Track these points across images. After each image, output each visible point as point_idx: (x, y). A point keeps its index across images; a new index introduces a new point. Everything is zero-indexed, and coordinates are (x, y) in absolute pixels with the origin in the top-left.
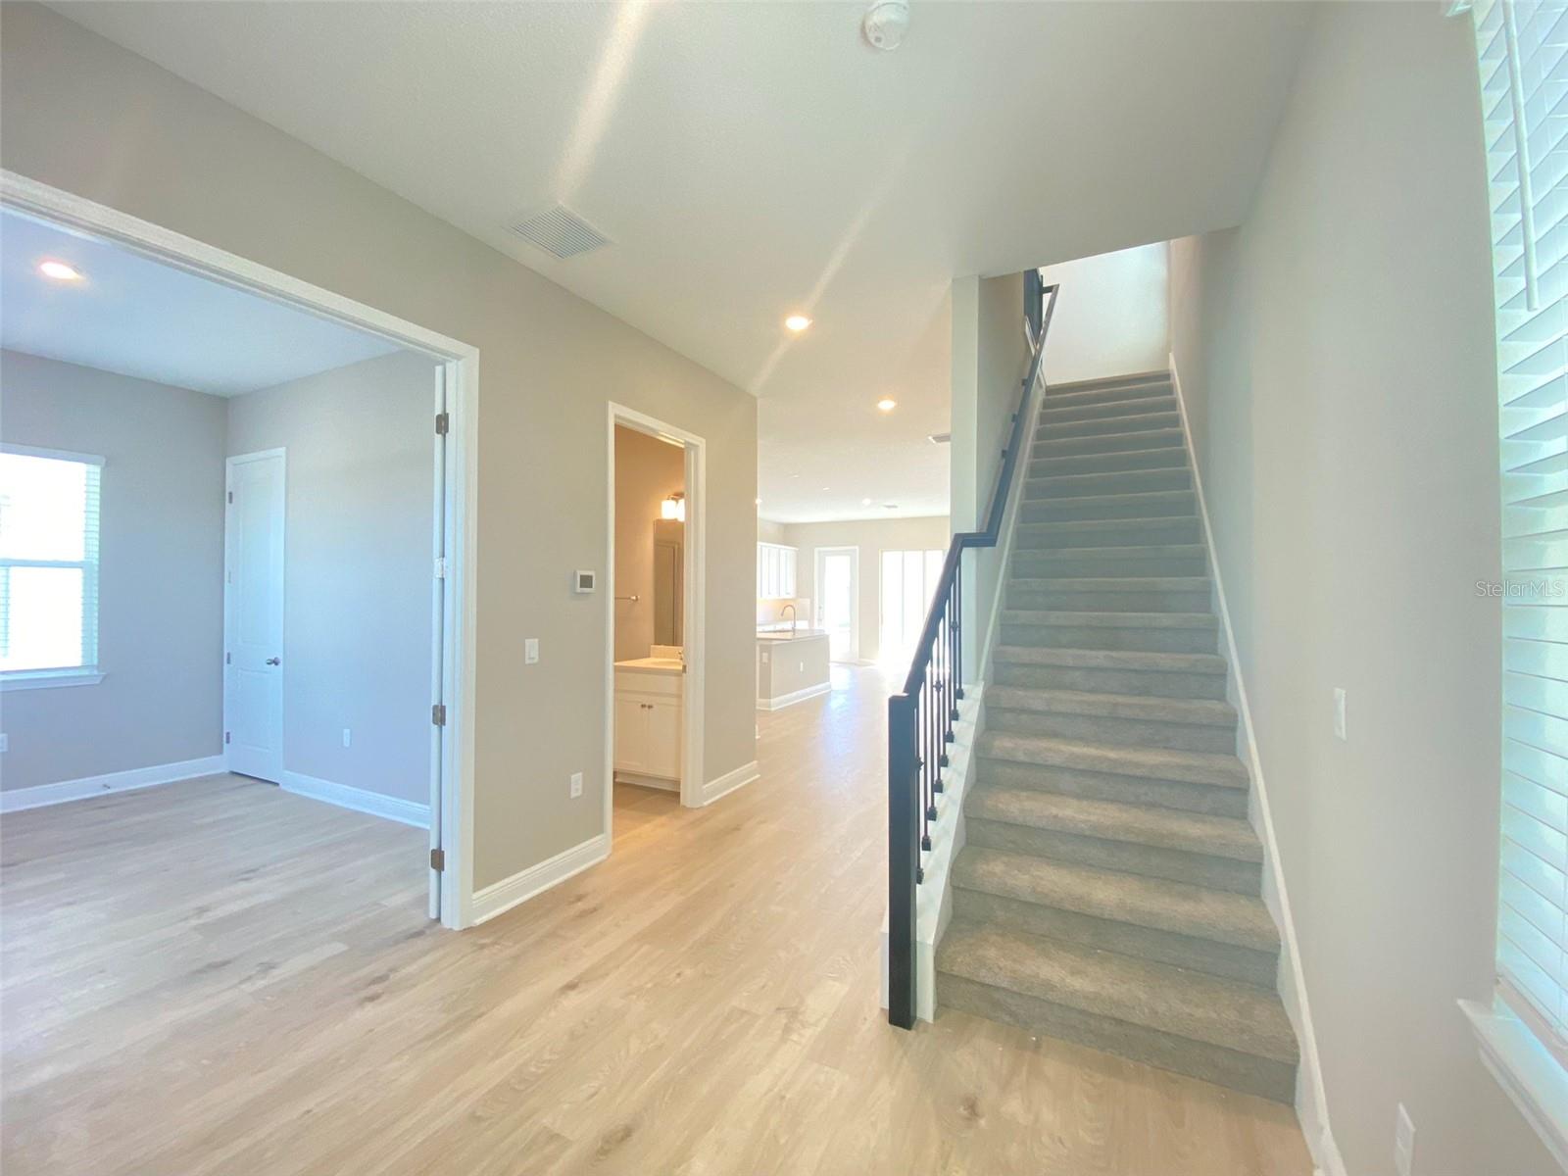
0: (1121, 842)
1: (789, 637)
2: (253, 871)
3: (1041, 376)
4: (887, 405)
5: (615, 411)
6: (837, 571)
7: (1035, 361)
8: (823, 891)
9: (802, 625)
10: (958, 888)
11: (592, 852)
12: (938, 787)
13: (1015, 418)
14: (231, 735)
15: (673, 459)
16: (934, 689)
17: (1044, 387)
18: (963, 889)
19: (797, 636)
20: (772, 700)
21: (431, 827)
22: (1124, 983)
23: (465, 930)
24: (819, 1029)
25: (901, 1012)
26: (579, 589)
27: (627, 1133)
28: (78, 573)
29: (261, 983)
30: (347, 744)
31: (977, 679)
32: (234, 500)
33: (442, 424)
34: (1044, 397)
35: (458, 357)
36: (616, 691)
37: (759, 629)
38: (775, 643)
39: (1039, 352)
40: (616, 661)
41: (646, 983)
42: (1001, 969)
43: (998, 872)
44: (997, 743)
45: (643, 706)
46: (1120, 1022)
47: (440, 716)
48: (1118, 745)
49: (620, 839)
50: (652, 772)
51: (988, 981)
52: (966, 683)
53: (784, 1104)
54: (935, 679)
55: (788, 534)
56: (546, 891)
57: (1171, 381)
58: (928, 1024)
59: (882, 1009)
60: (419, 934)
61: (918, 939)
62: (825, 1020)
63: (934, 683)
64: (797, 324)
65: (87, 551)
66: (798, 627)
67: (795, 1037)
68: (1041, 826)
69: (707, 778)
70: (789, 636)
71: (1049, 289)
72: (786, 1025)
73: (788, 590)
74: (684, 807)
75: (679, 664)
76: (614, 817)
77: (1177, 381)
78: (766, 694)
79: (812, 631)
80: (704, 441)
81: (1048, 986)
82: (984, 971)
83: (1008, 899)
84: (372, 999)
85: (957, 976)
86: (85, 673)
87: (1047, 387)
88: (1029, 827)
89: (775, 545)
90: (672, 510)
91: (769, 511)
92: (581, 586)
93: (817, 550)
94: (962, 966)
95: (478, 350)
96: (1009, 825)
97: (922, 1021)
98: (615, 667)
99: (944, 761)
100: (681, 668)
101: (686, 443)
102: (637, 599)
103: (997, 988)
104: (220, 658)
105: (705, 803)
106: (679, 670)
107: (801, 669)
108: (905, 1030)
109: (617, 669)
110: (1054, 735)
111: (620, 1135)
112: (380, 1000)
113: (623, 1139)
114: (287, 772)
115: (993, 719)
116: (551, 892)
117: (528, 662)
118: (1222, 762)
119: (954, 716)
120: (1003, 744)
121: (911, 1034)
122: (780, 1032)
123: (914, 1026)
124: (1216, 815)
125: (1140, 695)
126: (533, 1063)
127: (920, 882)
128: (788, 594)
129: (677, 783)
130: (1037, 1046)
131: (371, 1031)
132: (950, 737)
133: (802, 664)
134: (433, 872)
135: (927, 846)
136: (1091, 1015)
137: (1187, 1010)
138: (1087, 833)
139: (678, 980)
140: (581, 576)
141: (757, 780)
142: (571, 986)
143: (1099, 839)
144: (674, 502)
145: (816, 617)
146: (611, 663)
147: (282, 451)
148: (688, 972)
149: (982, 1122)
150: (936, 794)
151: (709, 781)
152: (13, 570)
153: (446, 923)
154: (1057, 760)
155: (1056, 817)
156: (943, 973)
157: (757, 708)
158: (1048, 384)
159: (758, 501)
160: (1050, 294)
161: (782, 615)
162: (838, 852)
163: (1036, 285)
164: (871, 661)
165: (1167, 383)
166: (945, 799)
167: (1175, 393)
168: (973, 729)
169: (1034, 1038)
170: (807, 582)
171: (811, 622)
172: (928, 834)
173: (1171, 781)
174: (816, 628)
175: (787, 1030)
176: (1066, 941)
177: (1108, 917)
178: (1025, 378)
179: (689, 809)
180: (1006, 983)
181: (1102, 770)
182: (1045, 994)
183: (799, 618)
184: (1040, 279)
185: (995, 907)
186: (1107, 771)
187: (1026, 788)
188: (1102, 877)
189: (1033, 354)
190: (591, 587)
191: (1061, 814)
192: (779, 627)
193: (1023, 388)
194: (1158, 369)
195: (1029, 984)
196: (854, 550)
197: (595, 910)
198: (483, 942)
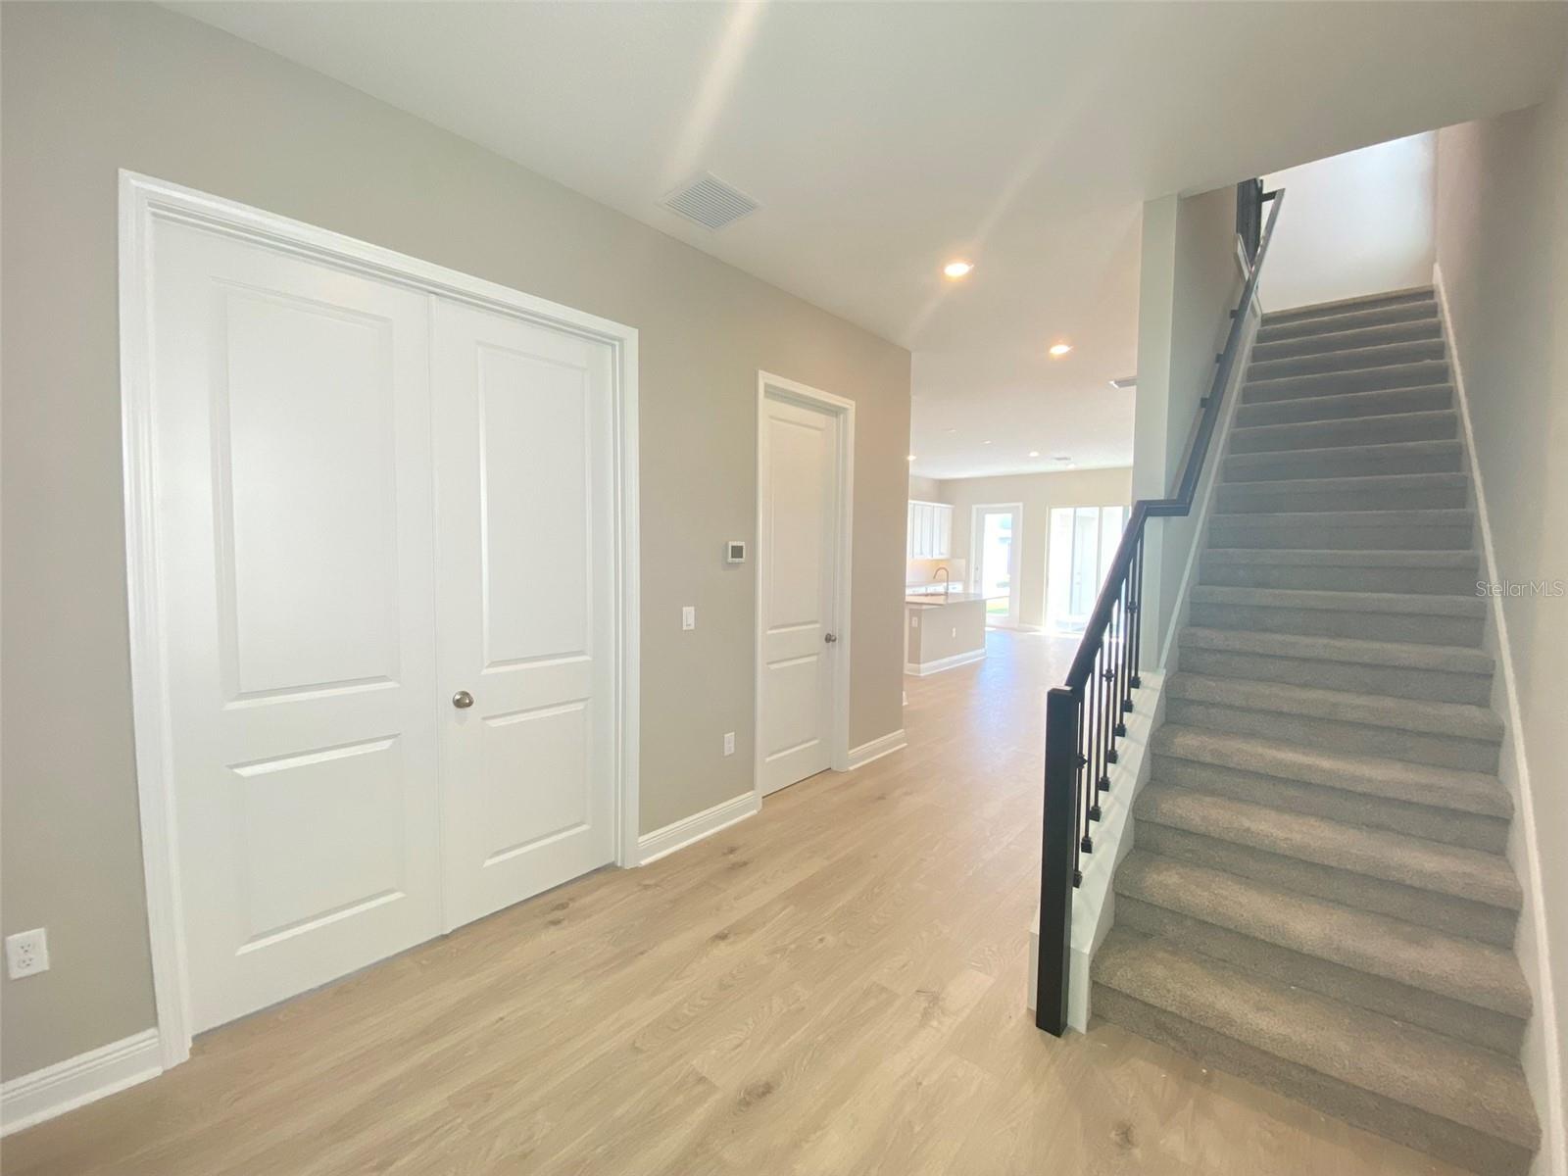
1: (942, 602)
3: (1256, 303)
4: (1059, 350)
5: (767, 381)
6: (997, 529)
7: (1249, 287)
8: (970, 873)
9: (956, 588)
10: (1122, 896)
11: (744, 807)
12: (1104, 785)
13: (1219, 359)
16: (1104, 679)
17: (1260, 316)
18: (1127, 897)
19: (950, 601)
20: (922, 666)
22: (1322, 1029)
23: (634, 869)
24: (960, 1020)
25: (1050, 1015)
26: (730, 560)
27: (767, 1089)
31: (1158, 667)
34: (1259, 327)
35: (619, 340)
37: (908, 591)
38: (924, 607)
39: (1255, 275)
41: (791, 944)
42: (1169, 991)
43: (1167, 882)
44: (1178, 740)
51: (1151, 1001)
52: (1143, 670)
53: (920, 1090)
54: (1105, 667)
55: (943, 491)
57: (1436, 300)
58: (1080, 1034)
59: (1029, 1009)
61: (1072, 945)
62: (968, 1011)
63: (1104, 672)
64: (957, 270)
66: (951, 590)
67: (935, 1023)
69: (853, 743)
70: (941, 600)
71: (1271, 196)
72: (925, 1009)
73: (941, 550)
77: (1443, 299)
78: (915, 659)
79: (966, 594)
80: (854, 402)
82: (1148, 990)
83: (1179, 915)
84: (556, 923)
85: (1115, 990)
87: (1263, 315)
88: (1213, 838)
89: (928, 504)
91: (923, 465)
92: (733, 557)
93: (975, 507)
94: (1123, 978)
95: (637, 330)
96: (1187, 833)
97: (1075, 1030)
98: (764, 636)
99: (1112, 757)
101: (835, 405)
103: (1163, 1011)
105: (851, 768)
107: (954, 636)
108: (1054, 1037)
110: (1251, 734)
111: (761, 1090)
112: (560, 926)
113: (764, 1094)
115: (1174, 712)
116: (707, 841)
117: (685, 628)
118: (1478, 785)
119: (1127, 706)
120: (1187, 742)
121: (1060, 1041)
122: (918, 1015)
123: (1064, 1032)
124: (1463, 846)
125: (1369, 693)
126: (686, 1005)
127: (1077, 887)
128: (941, 554)
130: (1208, 1079)
131: (554, 953)
132: (1120, 731)
133: (955, 630)
135: (1087, 847)
136: (1276, 1058)
137: (1401, 1072)
138: (1287, 853)
139: (820, 946)
140: (733, 547)
141: (902, 749)
142: (722, 937)
145: (972, 580)
146: (760, 632)
148: (830, 939)
149: (1137, 1152)
150: (1100, 792)
151: (854, 748)
155: (1248, 830)
156: (1100, 985)
157: (906, 672)
158: (1265, 312)
159: (911, 458)
160: (1271, 202)
161: (935, 577)
162: (988, 834)
163: (1253, 193)
164: (1033, 626)
165: (1431, 301)
166: (1111, 798)
167: (1439, 315)
168: (1149, 723)
169: (1204, 1071)
170: (963, 541)
171: (966, 586)
172: (1090, 835)
173: (1405, 802)
174: (972, 591)
175: (926, 1015)
176: (1252, 970)
177: (1307, 953)
178: (1236, 308)
179: (836, 772)
180: (1174, 1007)
181: (1313, 781)
182: (1221, 1028)
183: (953, 581)
184: (1259, 185)
185: (1165, 921)
186: (1319, 782)
187: (1213, 793)
188: (1304, 905)
189: (1247, 278)
190: (741, 557)
191: (1254, 827)
192: (931, 590)
193: (1233, 320)
194: (1416, 286)
195: (1202, 1013)
196: (1018, 507)
197: (745, 864)
198: (647, 882)
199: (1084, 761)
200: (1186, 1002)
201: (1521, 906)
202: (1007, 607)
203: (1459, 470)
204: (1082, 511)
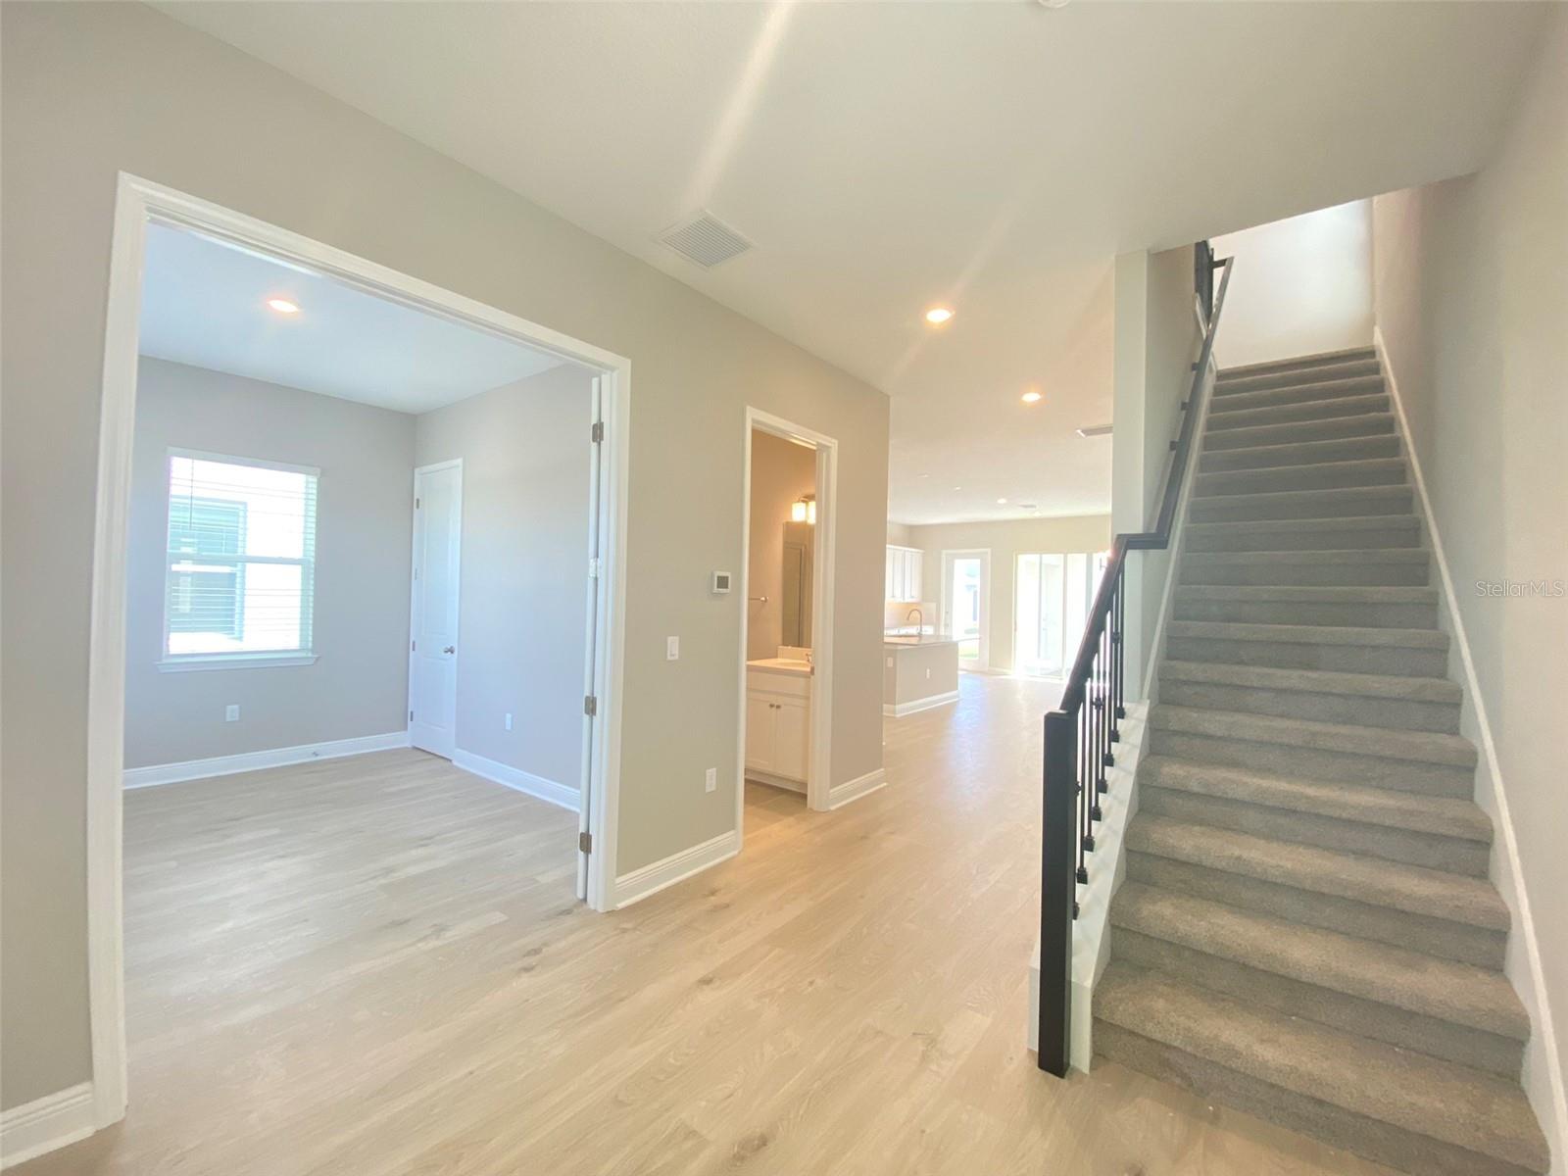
0: (1323, 894)
1: (914, 643)
2: (430, 838)
3: (1213, 360)
4: (1031, 397)
5: (753, 415)
6: (966, 574)
7: (1207, 344)
8: (960, 912)
9: (928, 630)
10: (1118, 927)
11: (725, 847)
12: (1096, 814)
13: (1185, 406)
14: (414, 714)
15: (805, 460)
16: (1094, 707)
17: (1215, 374)
18: (1123, 930)
19: (923, 642)
20: (898, 707)
21: (579, 809)
22: (1327, 1059)
23: (608, 912)
24: (960, 1063)
25: (1053, 1056)
26: (716, 589)
27: (763, 1142)
28: (297, 570)
29: (433, 943)
30: (508, 728)
31: (1141, 697)
32: (420, 506)
33: (598, 432)
34: (1215, 382)
35: (612, 369)
36: (748, 689)
37: (886, 633)
38: (900, 647)
39: (1211, 336)
40: (748, 660)
41: (779, 987)
42: (1172, 1025)
43: (1165, 914)
44: (1166, 770)
45: (772, 706)
46: (1320, 1102)
47: (591, 707)
48: (1318, 780)
49: (749, 836)
50: (780, 772)
51: (1158, 1036)
52: (1127, 701)
53: (924, 1139)
54: (1095, 696)
55: (914, 536)
56: (681, 882)
57: (1378, 359)
58: (1086, 1075)
59: (1030, 1051)
60: (568, 912)
61: (1073, 980)
62: (967, 1053)
63: (1094, 700)
64: (938, 316)
65: (305, 550)
66: (924, 632)
67: (934, 1067)
68: (1220, 867)
69: (834, 784)
70: (914, 641)
71: (1222, 263)
72: (923, 1052)
73: (914, 593)
74: (811, 809)
75: (807, 666)
76: (745, 813)
77: (1385, 358)
78: (892, 700)
79: (938, 636)
80: (836, 442)
81: (1232, 1052)
82: (1151, 1024)
83: (1179, 947)
84: (527, 970)
85: (1117, 1026)
86: (304, 655)
87: (1218, 372)
88: (1205, 867)
89: (900, 548)
90: (802, 513)
91: (899, 514)
92: (718, 587)
93: (944, 552)
94: (1124, 1014)
95: (629, 361)
96: (1178, 862)
97: (1077, 1070)
98: (748, 666)
99: (1102, 786)
100: (809, 669)
101: (818, 444)
102: (766, 600)
103: (1168, 1047)
104: (408, 646)
105: (833, 808)
106: (807, 672)
107: (928, 677)
108: (1058, 1078)
109: (750, 669)
110: (1234, 764)
111: (756, 1143)
112: (533, 973)
113: (759, 1147)
114: (459, 750)
115: (1160, 742)
116: (686, 883)
117: (669, 658)
118: (1453, 809)
119: (1115, 736)
120: (1173, 772)
121: (1064, 1082)
122: (917, 1059)
123: (1067, 1073)
125: (1345, 723)
126: (672, 1053)
127: (1075, 919)
128: (912, 597)
129: (804, 785)
130: (1215, 1117)
131: (527, 1000)
132: (1109, 760)
133: (928, 671)
134: (581, 854)
135: (1083, 878)
136: (1283, 1090)
137: (1408, 1098)
139: (810, 989)
140: (718, 577)
141: (883, 788)
142: (706, 981)
143: (1292, 888)
144: (803, 505)
145: (942, 623)
146: (744, 662)
147: (459, 461)
148: (819, 982)
150: (1093, 822)
151: (835, 786)
152: (248, 565)
153: (591, 904)
154: (1240, 793)
155: (1239, 858)
156: (1101, 1020)
157: (884, 714)
158: (1220, 368)
159: (888, 504)
160: (1222, 269)
161: (908, 619)
162: (974, 872)
163: (1206, 260)
164: (1005, 671)
165: (1373, 361)
166: (1103, 828)
167: (1381, 371)
168: (1136, 754)
169: (1211, 1108)
170: (933, 585)
171: (937, 628)
172: (1085, 866)
173: (1388, 827)
174: (942, 632)
175: (925, 1058)
176: (1251, 1001)
177: (1306, 980)
178: (1197, 361)
179: (816, 812)
180: (1179, 1041)
181: (1298, 809)
182: (1226, 1061)
183: (926, 624)
184: (1211, 252)
185: (1163, 953)
186: (1303, 809)
187: (1201, 823)
188: (1299, 933)
189: (1204, 337)
190: (727, 587)
191: (1245, 855)
192: (903, 632)
193: (1194, 372)
194: (1359, 346)
195: (1208, 1047)
196: (987, 553)
197: (727, 906)
198: (625, 926)
199: (1079, 789)
200: (1190, 1035)
201: (1510, 928)
202: (977, 652)
203: (1411, 512)
204: (1048, 558)
